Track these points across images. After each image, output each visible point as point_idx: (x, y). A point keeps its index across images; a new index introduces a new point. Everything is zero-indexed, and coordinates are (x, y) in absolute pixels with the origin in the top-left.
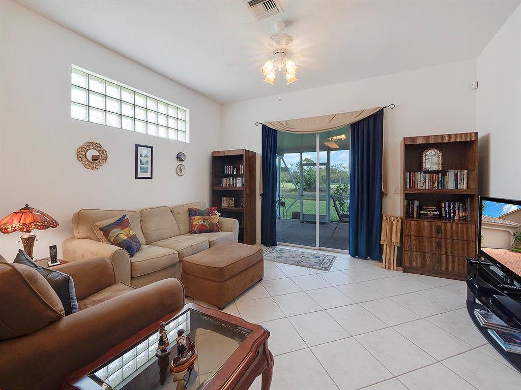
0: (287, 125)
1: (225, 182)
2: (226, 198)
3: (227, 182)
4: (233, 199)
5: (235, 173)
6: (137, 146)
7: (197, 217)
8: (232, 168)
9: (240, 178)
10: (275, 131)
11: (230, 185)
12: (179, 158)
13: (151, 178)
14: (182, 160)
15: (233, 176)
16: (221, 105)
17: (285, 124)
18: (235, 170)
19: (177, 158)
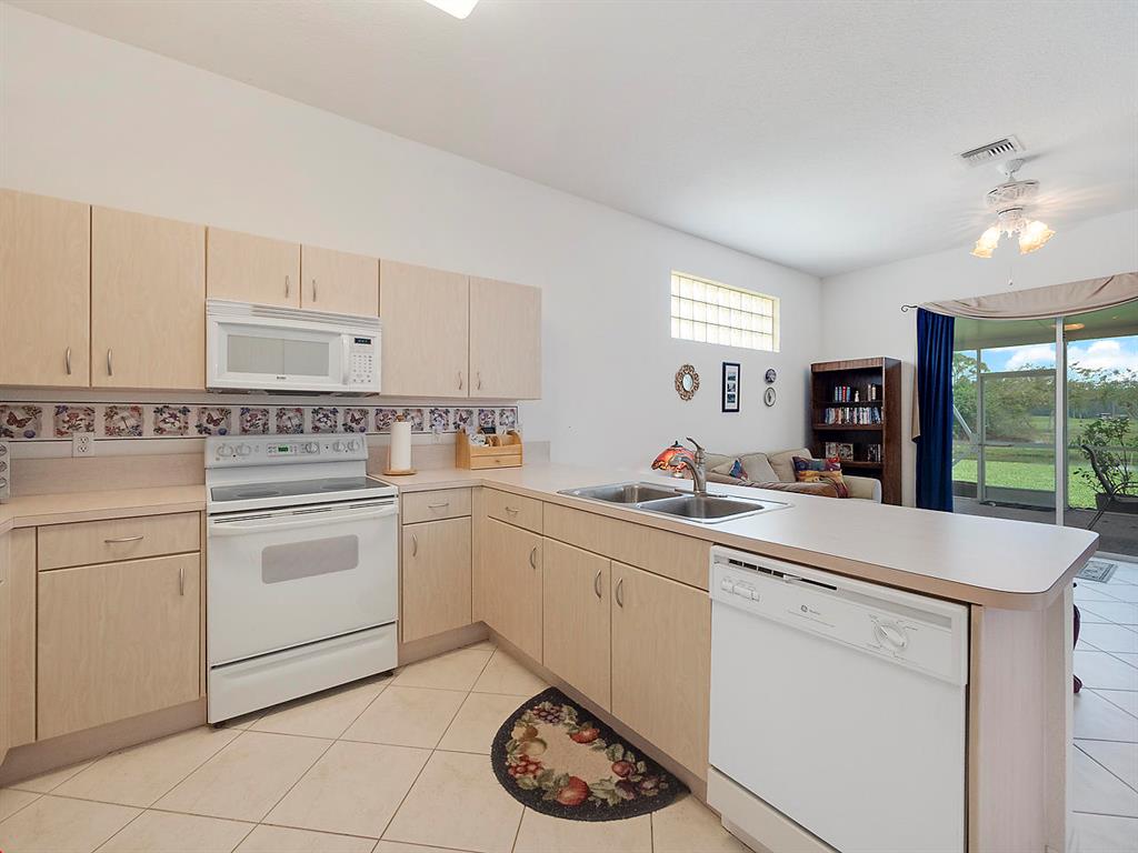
0: (979, 305)
1: (833, 416)
2: (833, 445)
3: (837, 416)
4: (851, 445)
5: (857, 400)
6: (725, 364)
7: (809, 472)
8: (848, 391)
9: (868, 409)
10: (950, 321)
11: (843, 420)
12: (769, 379)
13: (737, 410)
14: (771, 381)
15: (852, 405)
16: (821, 279)
17: (974, 305)
18: (857, 395)
19: (767, 378)
